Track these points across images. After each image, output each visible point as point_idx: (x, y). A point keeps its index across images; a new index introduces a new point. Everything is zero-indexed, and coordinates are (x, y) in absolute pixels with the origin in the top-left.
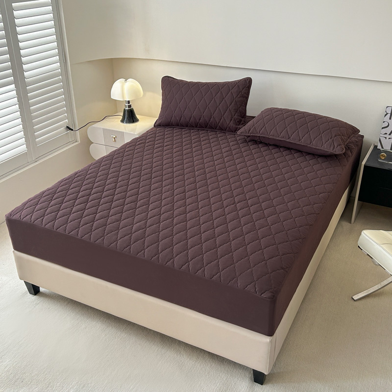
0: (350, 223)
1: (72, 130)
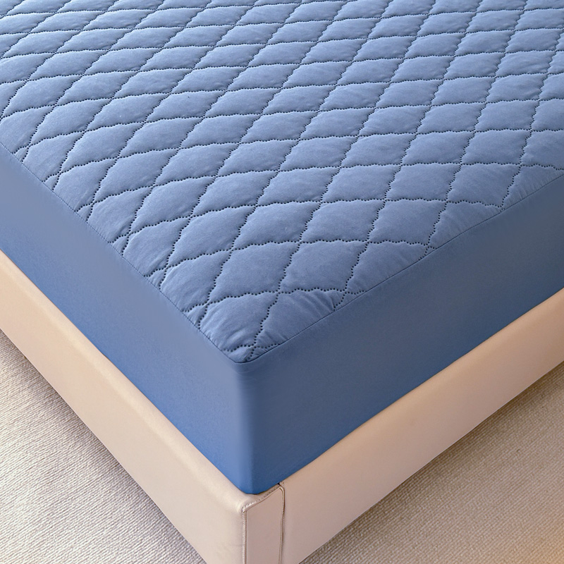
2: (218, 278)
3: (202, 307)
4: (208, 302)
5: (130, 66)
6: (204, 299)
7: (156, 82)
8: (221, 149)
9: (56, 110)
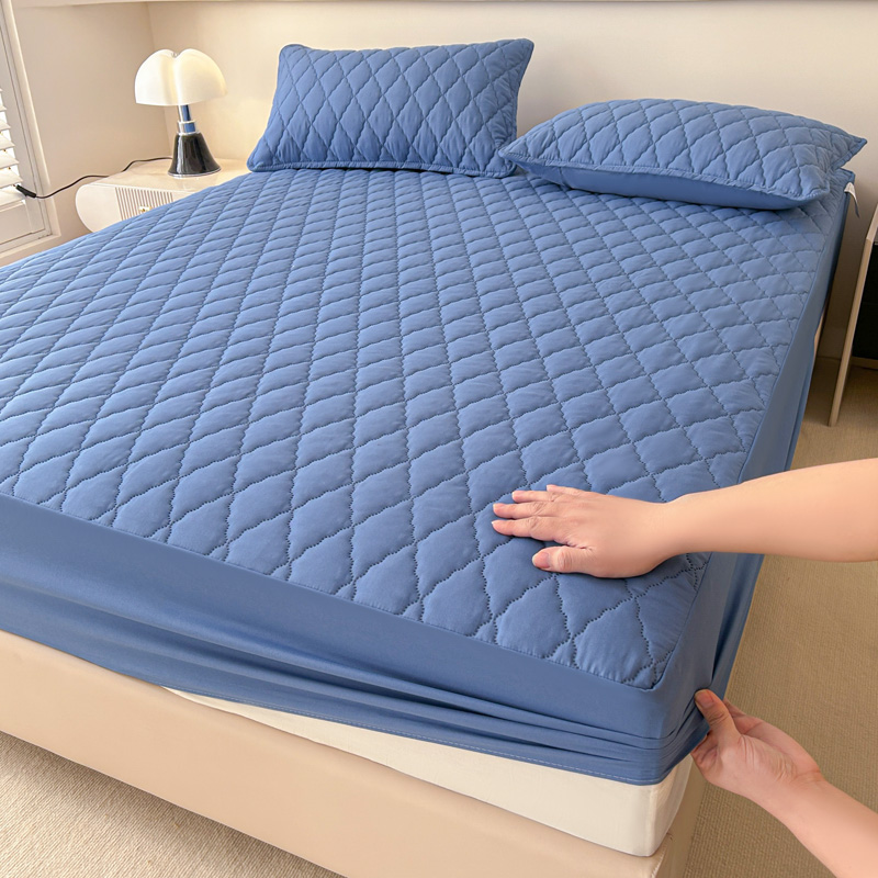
0: (828, 424)
1: (34, 196)
2: (563, 607)
3: (567, 644)
4: (571, 636)
5: (287, 431)
6: (563, 635)
7: (331, 439)
8: (455, 484)
9: (238, 497)
